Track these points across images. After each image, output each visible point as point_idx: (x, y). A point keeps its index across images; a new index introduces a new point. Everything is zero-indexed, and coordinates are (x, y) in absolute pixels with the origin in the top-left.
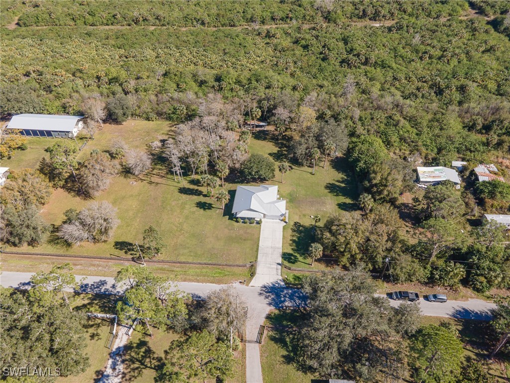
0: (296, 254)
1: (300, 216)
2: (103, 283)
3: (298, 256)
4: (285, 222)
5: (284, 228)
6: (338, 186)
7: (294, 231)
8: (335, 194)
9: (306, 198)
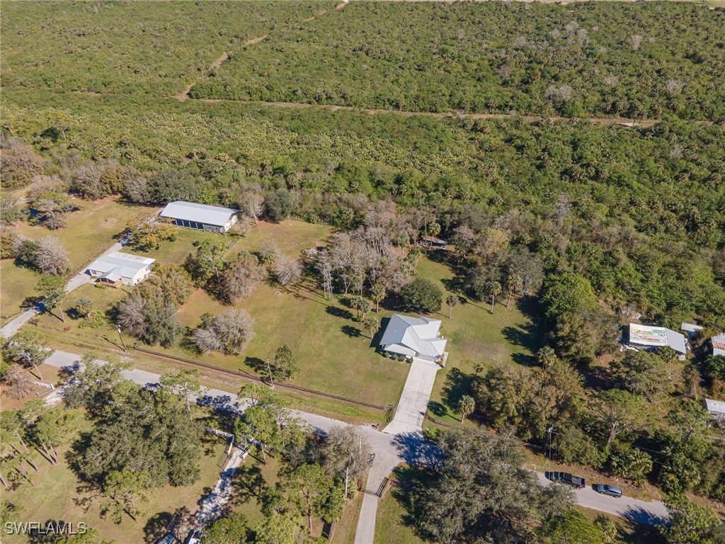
0: (446, 406)
1: (461, 361)
2: (227, 399)
3: (448, 408)
4: (442, 366)
5: (438, 372)
6: (520, 333)
7: (449, 378)
8: (513, 342)
9: (475, 341)
